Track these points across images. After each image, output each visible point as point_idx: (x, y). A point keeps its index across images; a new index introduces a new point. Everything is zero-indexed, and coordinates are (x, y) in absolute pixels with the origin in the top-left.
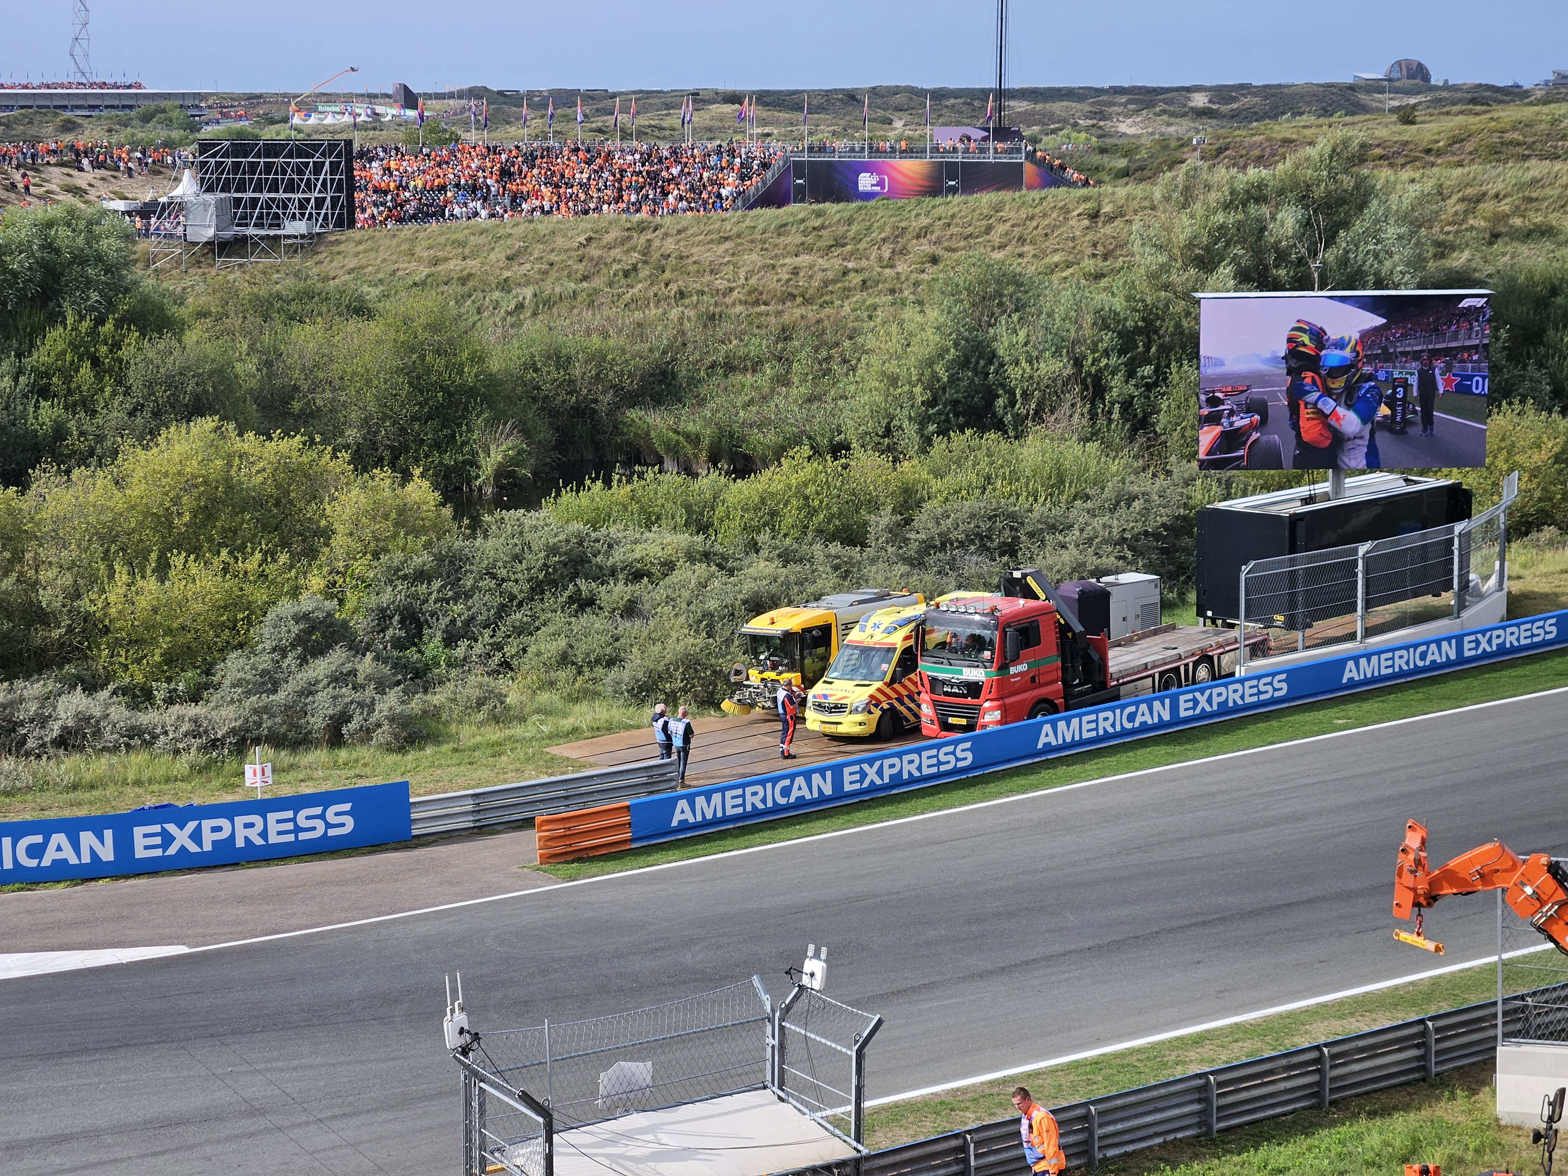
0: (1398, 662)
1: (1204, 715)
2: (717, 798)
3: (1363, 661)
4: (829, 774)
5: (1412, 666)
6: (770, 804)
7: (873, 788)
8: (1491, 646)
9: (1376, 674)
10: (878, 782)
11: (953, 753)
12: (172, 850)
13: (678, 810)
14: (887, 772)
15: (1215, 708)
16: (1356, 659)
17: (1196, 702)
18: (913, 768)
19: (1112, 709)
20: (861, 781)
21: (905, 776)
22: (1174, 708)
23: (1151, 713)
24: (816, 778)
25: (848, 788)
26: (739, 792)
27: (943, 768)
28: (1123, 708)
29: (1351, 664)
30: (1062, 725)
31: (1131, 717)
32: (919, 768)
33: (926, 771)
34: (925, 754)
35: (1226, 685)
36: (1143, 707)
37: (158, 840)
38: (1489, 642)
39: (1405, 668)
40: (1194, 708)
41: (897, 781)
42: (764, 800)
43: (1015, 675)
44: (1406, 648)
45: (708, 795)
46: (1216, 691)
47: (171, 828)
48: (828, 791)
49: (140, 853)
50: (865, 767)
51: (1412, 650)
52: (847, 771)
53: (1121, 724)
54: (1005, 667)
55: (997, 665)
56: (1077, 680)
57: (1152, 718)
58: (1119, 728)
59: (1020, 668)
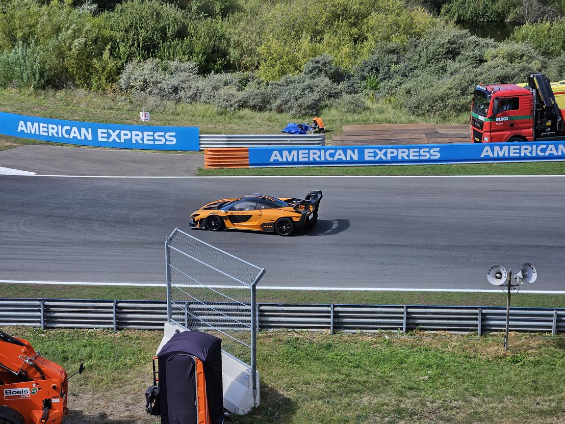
2: (294, 153)
4: (356, 151)
6: (323, 159)
7: (381, 161)
10: (384, 158)
11: (429, 152)
12: (111, 140)
13: (273, 155)
14: (389, 156)
18: (405, 156)
19: (531, 145)
20: (375, 157)
21: (400, 158)
24: (349, 152)
25: (367, 158)
26: (307, 151)
27: (421, 158)
28: (538, 145)
30: (497, 148)
32: (408, 156)
33: (411, 158)
34: (412, 150)
36: (552, 146)
37: (106, 135)
41: (395, 160)
42: (320, 157)
45: (290, 151)
47: (110, 131)
48: (355, 158)
49: (100, 139)
50: (377, 151)
52: (366, 151)
53: (536, 153)
54: (493, 118)
55: (489, 115)
56: (549, 129)
57: (558, 153)
58: (534, 154)
59: (503, 119)
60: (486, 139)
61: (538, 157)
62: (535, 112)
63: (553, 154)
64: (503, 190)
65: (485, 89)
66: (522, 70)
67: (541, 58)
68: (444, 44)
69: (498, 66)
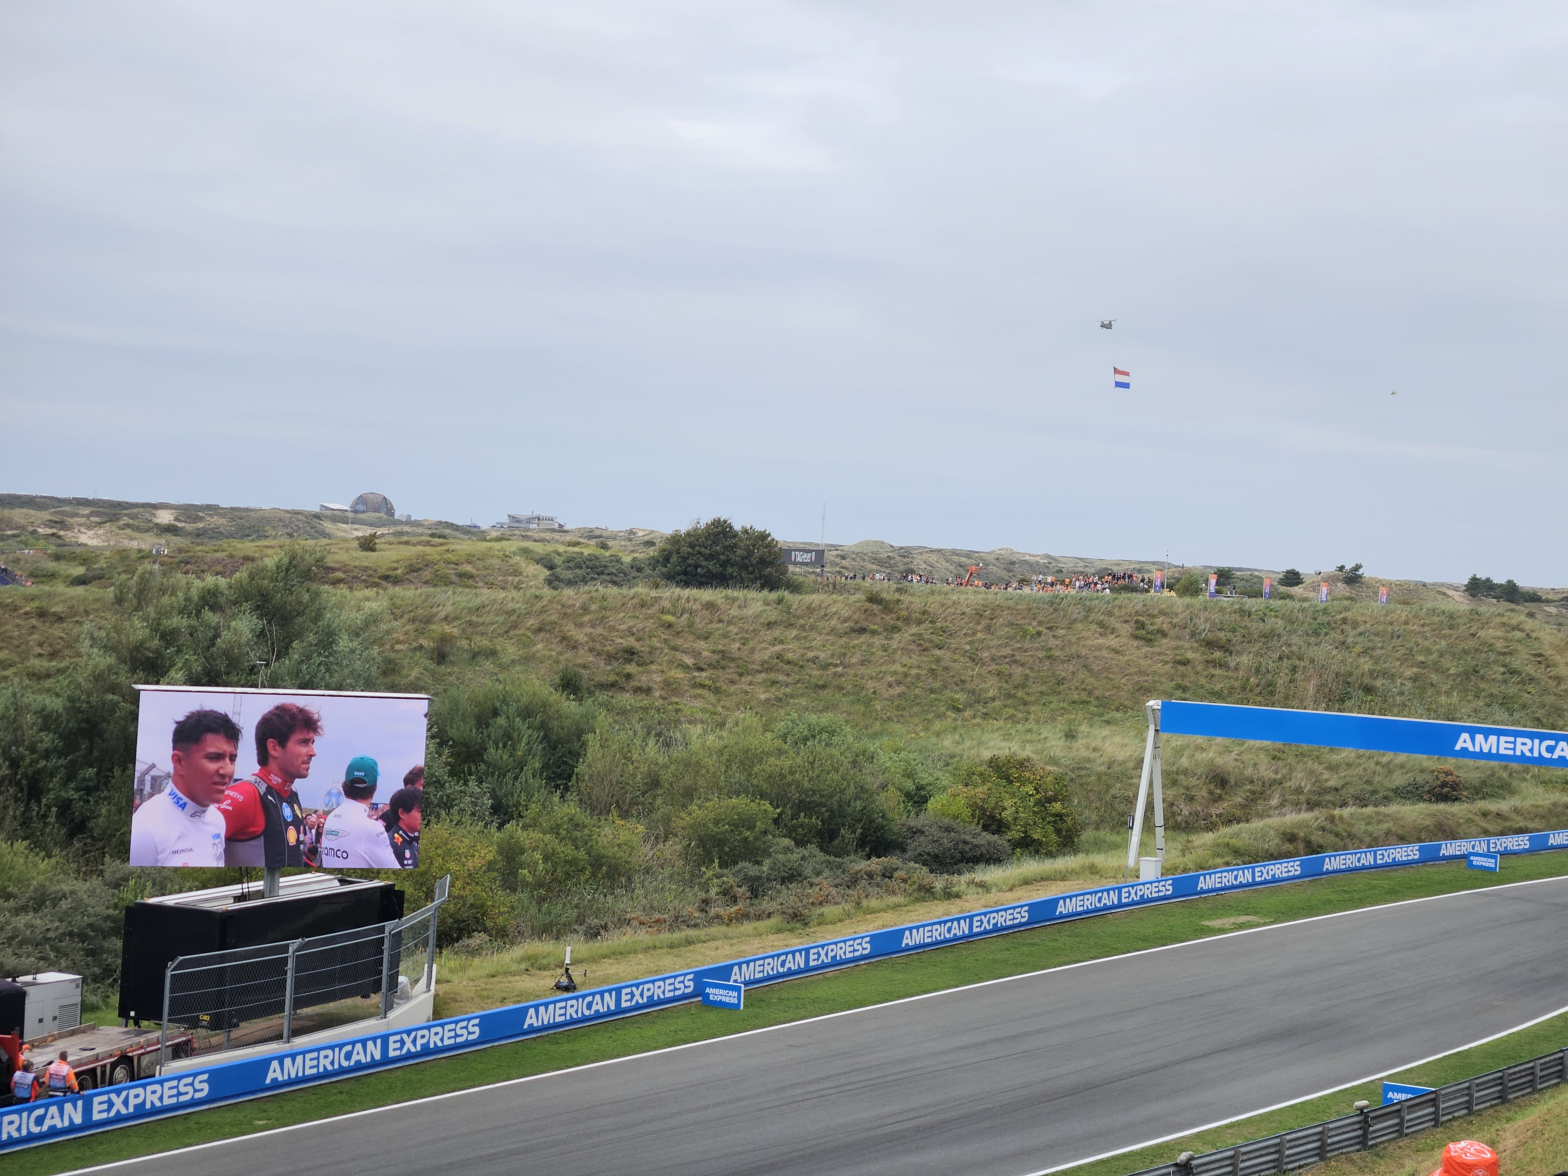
0: (323, 1062)
1: (119, 1118)
3: (288, 1061)
5: (336, 1066)
8: (415, 1046)
9: (300, 1074)
15: (131, 1109)
16: (281, 1059)
17: (111, 1104)
22: (87, 1111)
23: (62, 1116)
29: (275, 1064)
31: (40, 1121)
35: (144, 1086)
38: (414, 1042)
39: (330, 1068)
40: (109, 1110)
44: (332, 1048)
46: (133, 1092)
51: (337, 1050)
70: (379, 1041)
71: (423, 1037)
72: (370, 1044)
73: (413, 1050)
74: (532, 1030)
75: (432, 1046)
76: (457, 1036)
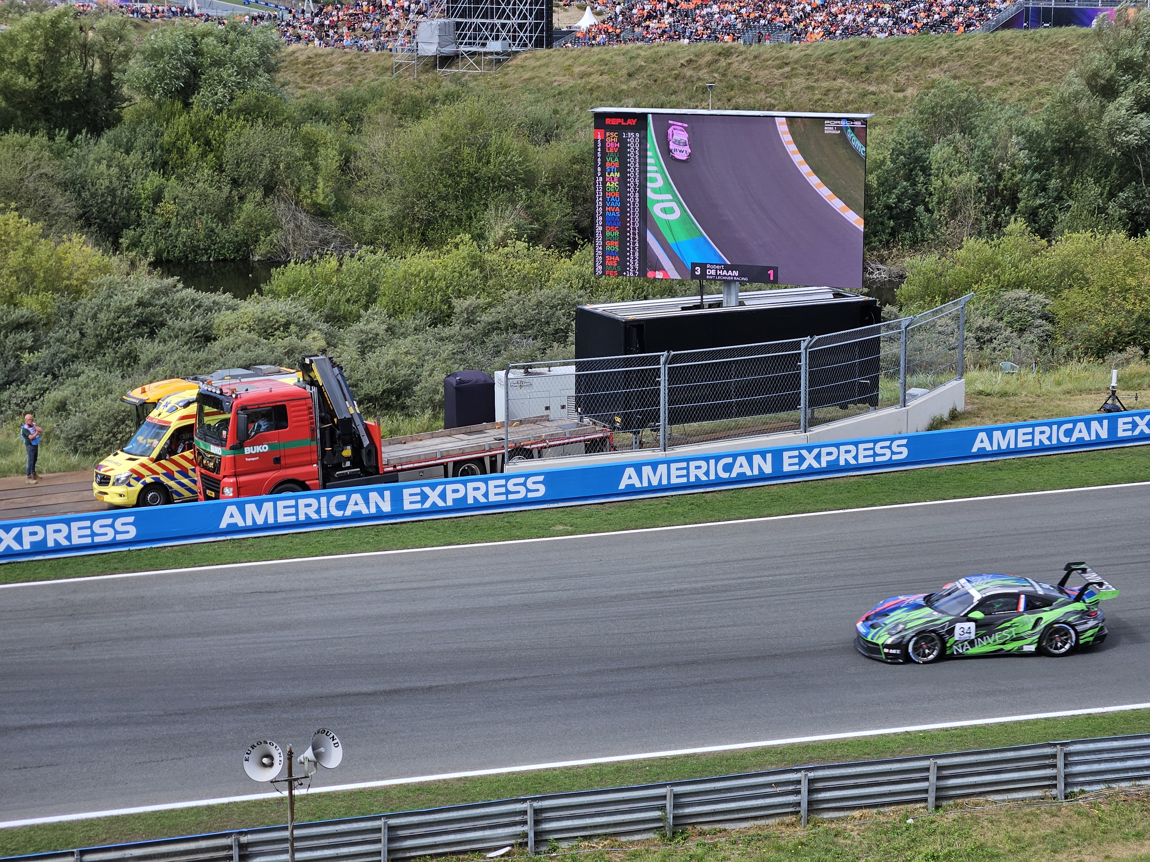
0: (693, 472)
1: (435, 510)
3: (647, 470)
5: (712, 477)
8: (820, 463)
9: (665, 482)
10: (17, 547)
11: (112, 526)
15: (450, 503)
16: (640, 467)
17: (425, 497)
19: (318, 497)
21: (51, 544)
22: (397, 499)
23: (367, 503)
27: (96, 540)
28: (330, 497)
29: (630, 471)
30: (250, 508)
31: (342, 506)
32: (68, 537)
33: (76, 541)
34: (74, 525)
35: (464, 483)
36: (356, 497)
38: (817, 458)
39: (704, 478)
40: (423, 501)
41: (40, 549)
43: (251, 455)
44: (707, 459)
46: (449, 488)
51: (712, 462)
53: (328, 511)
54: (239, 447)
55: (229, 444)
56: (348, 464)
57: (368, 508)
58: (324, 515)
59: (258, 449)
60: (228, 492)
61: (332, 520)
62: (318, 431)
63: (360, 512)
64: (268, 590)
65: (218, 392)
66: (290, 352)
67: (324, 326)
68: (129, 309)
69: (239, 347)
70: (769, 456)
71: (829, 454)
72: (757, 459)
73: (816, 465)
74: (982, 454)
75: (842, 463)
76: (875, 455)
